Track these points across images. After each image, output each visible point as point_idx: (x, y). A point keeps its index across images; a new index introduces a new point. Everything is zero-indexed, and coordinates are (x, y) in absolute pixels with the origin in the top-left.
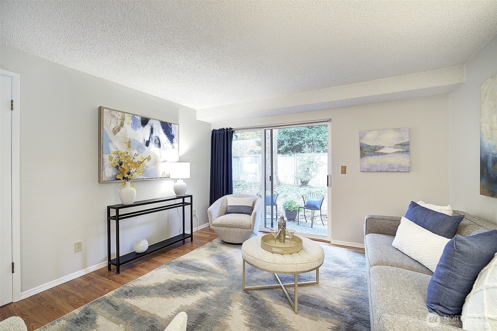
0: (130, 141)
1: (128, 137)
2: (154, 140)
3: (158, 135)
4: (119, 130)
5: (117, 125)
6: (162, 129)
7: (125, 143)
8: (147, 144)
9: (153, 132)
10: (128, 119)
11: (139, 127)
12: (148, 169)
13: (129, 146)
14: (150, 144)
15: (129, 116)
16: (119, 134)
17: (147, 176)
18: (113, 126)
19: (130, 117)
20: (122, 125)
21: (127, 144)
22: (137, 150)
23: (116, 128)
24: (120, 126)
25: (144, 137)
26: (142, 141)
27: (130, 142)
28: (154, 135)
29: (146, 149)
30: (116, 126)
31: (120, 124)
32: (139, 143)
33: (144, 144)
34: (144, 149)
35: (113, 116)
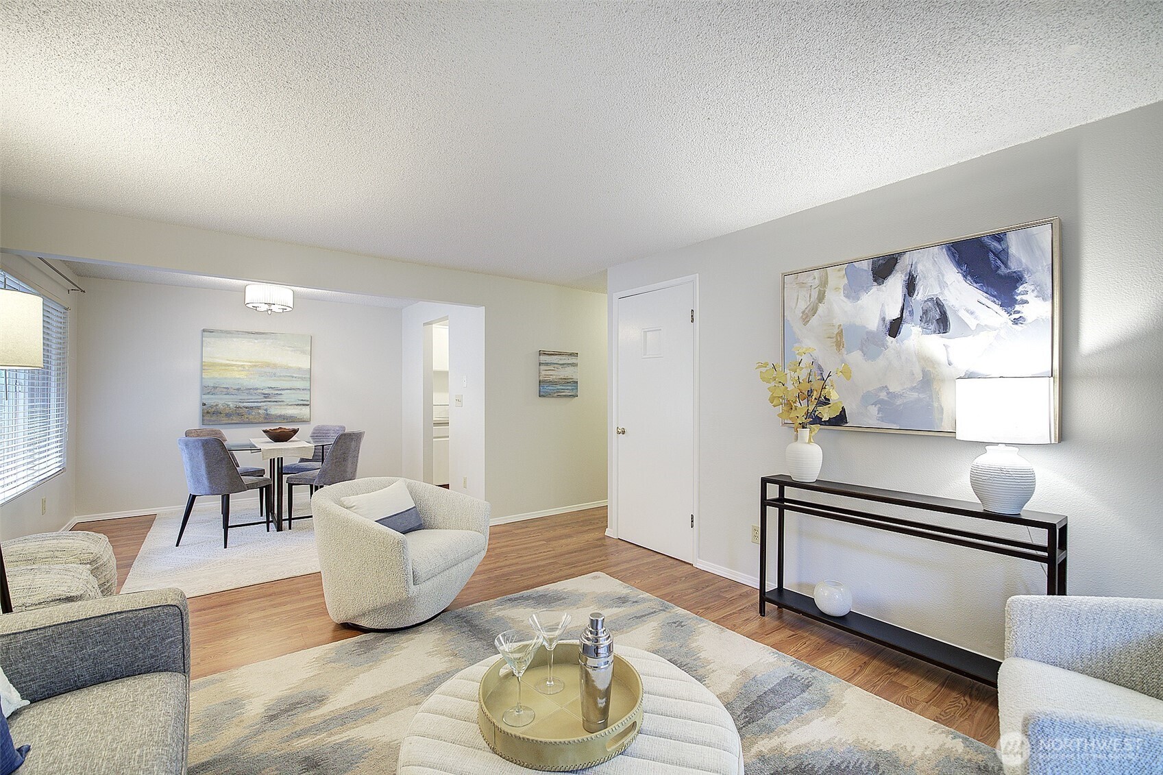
0: (842, 330)
1: (836, 322)
2: (918, 313)
3: (935, 292)
4: (814, 310)
5: (810, 301)
6: (955, 270)
7: (829, 337)
8: (894, 328)
9: (917, 288)
10: (837, 279)
11: (867, 290)
12: (899, 402)
13: (839, 345)
14: (905, 328)
15: (839, 271)
16: (814, 320)
17: (895, 423)
18: (803, 305)
19: (841, 272)
20: (821, 298)
21: (835, 340)
22: (862, 350)
23: (808, 309)
24: (817, 302)
25: (882, 311)
26: (876, 325)
27: (840, 333)
28: (920, 295)
29: (889, 344)
30: (809, 303)
31: (816, 297)
32: (867, 332)
33: (884, 330)
34: (884, 346)
35: (802, 285)
